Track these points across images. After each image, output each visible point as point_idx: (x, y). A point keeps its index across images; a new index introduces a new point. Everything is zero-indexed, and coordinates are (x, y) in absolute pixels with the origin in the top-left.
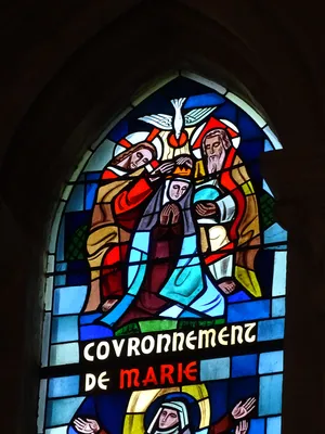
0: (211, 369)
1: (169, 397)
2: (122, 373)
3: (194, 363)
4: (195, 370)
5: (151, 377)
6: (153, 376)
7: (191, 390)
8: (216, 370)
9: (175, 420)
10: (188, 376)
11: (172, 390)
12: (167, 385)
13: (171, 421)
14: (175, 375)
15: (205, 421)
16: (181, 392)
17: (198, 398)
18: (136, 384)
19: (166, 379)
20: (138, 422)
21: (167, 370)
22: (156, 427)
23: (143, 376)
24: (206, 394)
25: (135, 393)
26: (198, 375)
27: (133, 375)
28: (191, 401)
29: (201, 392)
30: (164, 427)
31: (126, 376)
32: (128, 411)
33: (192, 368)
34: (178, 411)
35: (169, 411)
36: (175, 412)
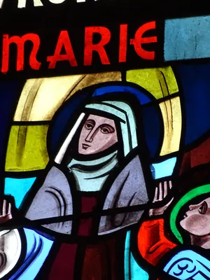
0: (185, 37)
1: (99, 92)
2: (7, 41)
3: (151, 25)
4: (154, 39)
5: (63, 51)
6: (69, 48)
7: (145, 78)
8: (196, 40)
9: (111, 138)
10: (139, 51)
11: (106, 78)
12: (97, 68)
13: (102, 140)
14: (112, 48)
15: (172, 141)
16: (124, 82)
17: (158, 94)
18: (34, 63)
19: (96, 55)
20: (36, 140)
21: (97, 38)
22: (72, 152)
23: (48, 47)
24: (174, 87)
25: (30, 83)
26: (158, 47)
27: (29, 45)
28: (144, 101)
29: (164, 83)
30: (89, 151)
31: (13, 47)
32: (17, 118)
33: (148, 34)
34: (118, 121)
35: (99, 120)
36: (112, 123)
